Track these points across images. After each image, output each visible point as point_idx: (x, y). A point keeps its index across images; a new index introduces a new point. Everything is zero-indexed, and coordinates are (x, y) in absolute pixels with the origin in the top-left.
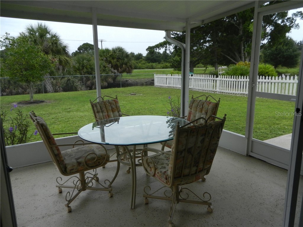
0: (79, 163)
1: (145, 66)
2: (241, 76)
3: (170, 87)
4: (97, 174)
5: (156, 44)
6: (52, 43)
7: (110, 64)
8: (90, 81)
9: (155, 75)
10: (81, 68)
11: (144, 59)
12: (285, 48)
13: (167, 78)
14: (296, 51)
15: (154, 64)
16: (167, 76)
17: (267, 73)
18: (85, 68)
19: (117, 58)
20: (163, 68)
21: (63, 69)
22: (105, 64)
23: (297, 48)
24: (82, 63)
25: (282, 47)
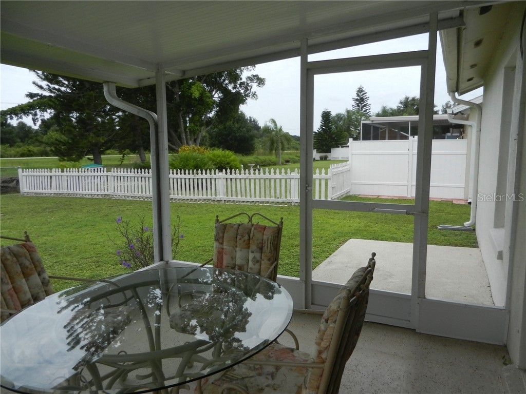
2: (197, 170)
3: (60, 194)
5: (11, 107)
9: (20, 170)
12: (236, 125)
13: (51, 177)
14: (250, 131)
16: (51, 172)
17: (228, 163)
20: (22, 155)
23: (251, 127)
25: (232, 124)
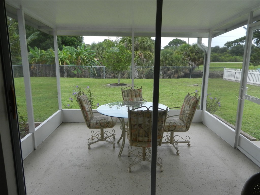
0: (97, 123)
1: (228, 58)
4: (115, 134)
6: (141, 42)
7: (189, 58)
8: (170, 71)
10: (164, 60)
11: (228, 53)
13: (235, 72)
15: (238, 57)
16: (236, 70)
18: (167, 60)
19: (196, 52)
21: (147, 61)
22: (184, 57)
24: (165, 56)
